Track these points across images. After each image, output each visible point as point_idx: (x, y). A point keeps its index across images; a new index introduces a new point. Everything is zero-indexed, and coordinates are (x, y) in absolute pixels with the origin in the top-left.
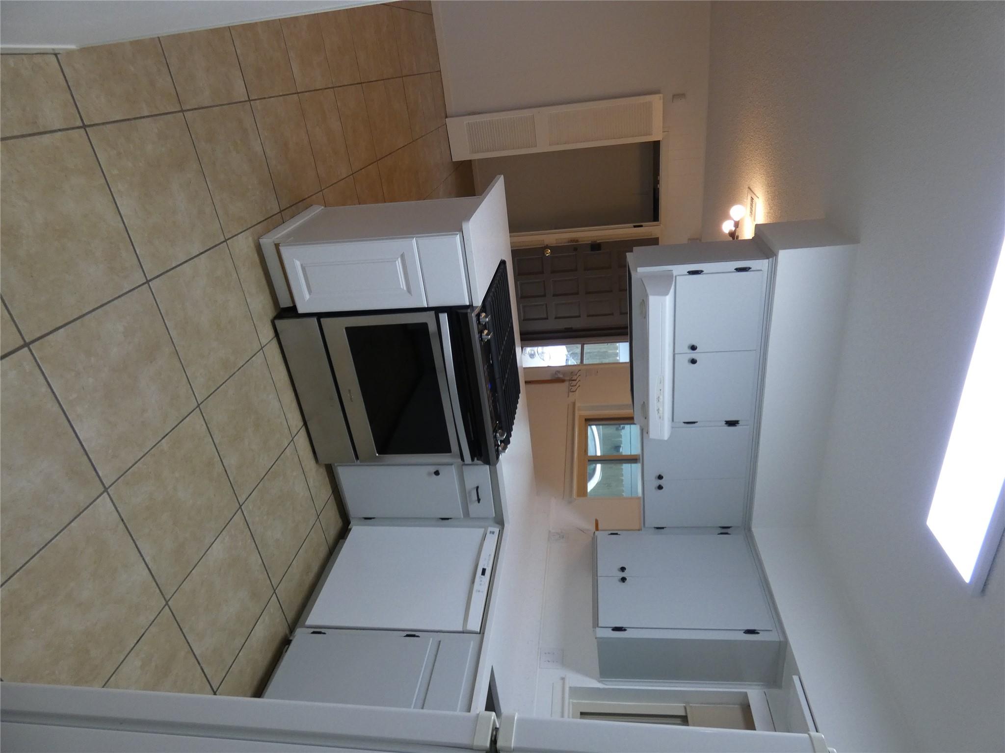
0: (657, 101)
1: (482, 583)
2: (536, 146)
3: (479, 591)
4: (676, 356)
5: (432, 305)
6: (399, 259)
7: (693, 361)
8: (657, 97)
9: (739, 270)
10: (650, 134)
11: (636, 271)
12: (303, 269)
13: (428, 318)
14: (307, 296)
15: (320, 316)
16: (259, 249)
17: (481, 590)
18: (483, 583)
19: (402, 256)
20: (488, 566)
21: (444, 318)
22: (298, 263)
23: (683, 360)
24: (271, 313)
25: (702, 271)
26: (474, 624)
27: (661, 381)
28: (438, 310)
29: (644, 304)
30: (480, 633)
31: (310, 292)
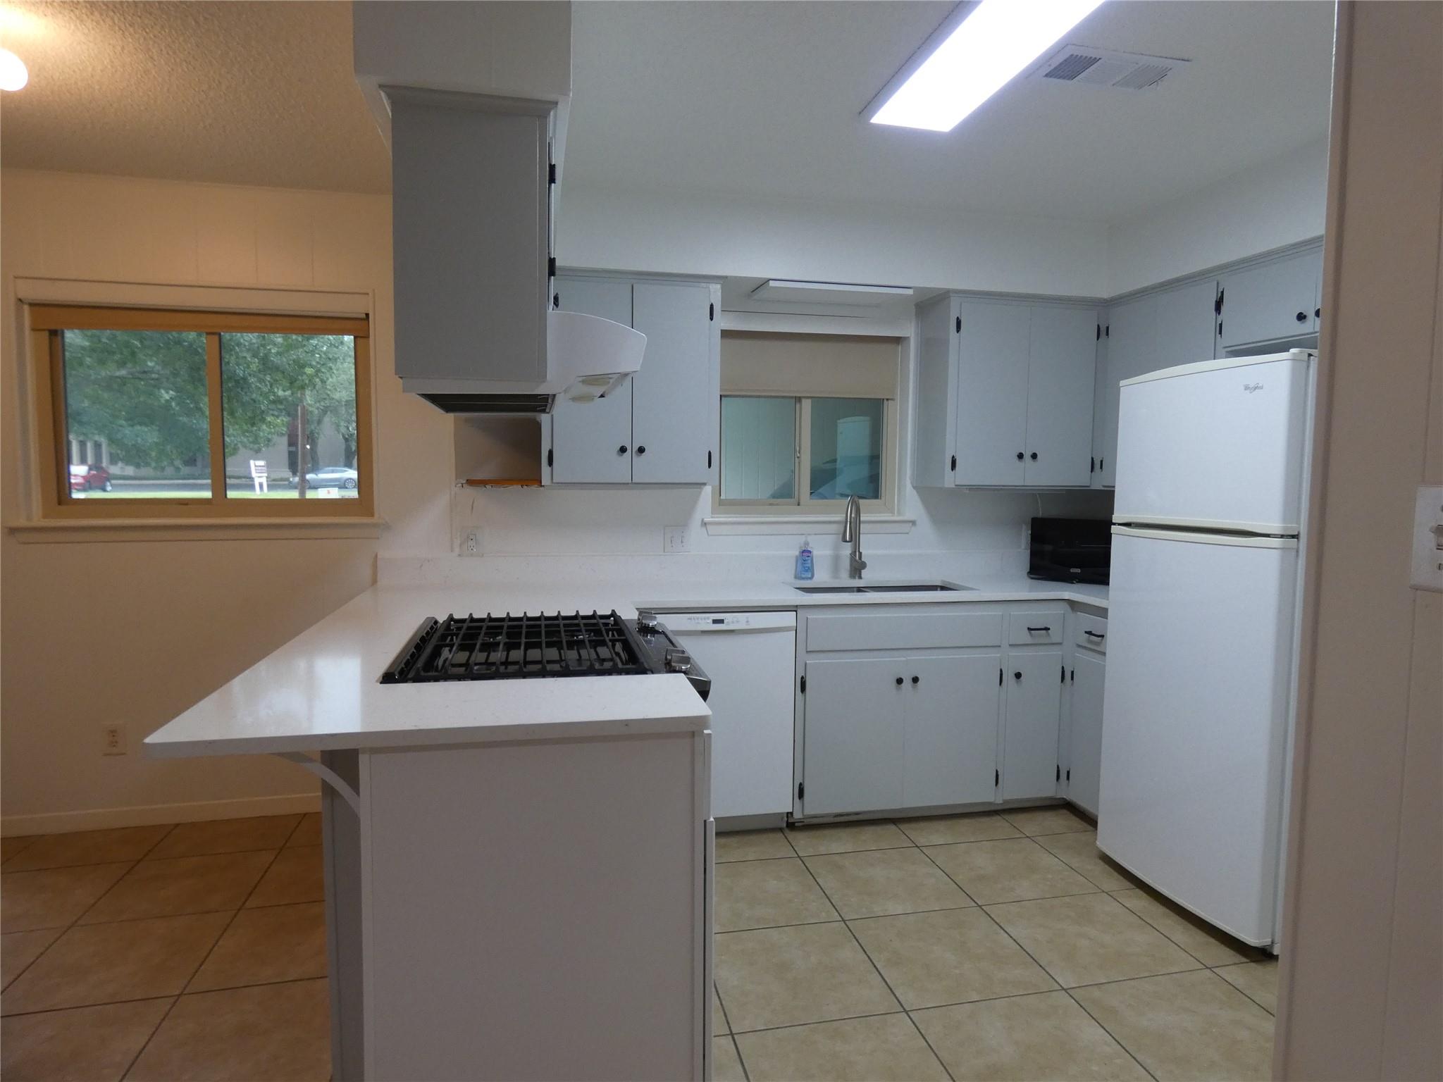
1: (733, 622)
3: (747, 622)
17: (746, 620)
18: (735, 620)
20: (708, 618)
26: (788, 619)
30: (796, 611)
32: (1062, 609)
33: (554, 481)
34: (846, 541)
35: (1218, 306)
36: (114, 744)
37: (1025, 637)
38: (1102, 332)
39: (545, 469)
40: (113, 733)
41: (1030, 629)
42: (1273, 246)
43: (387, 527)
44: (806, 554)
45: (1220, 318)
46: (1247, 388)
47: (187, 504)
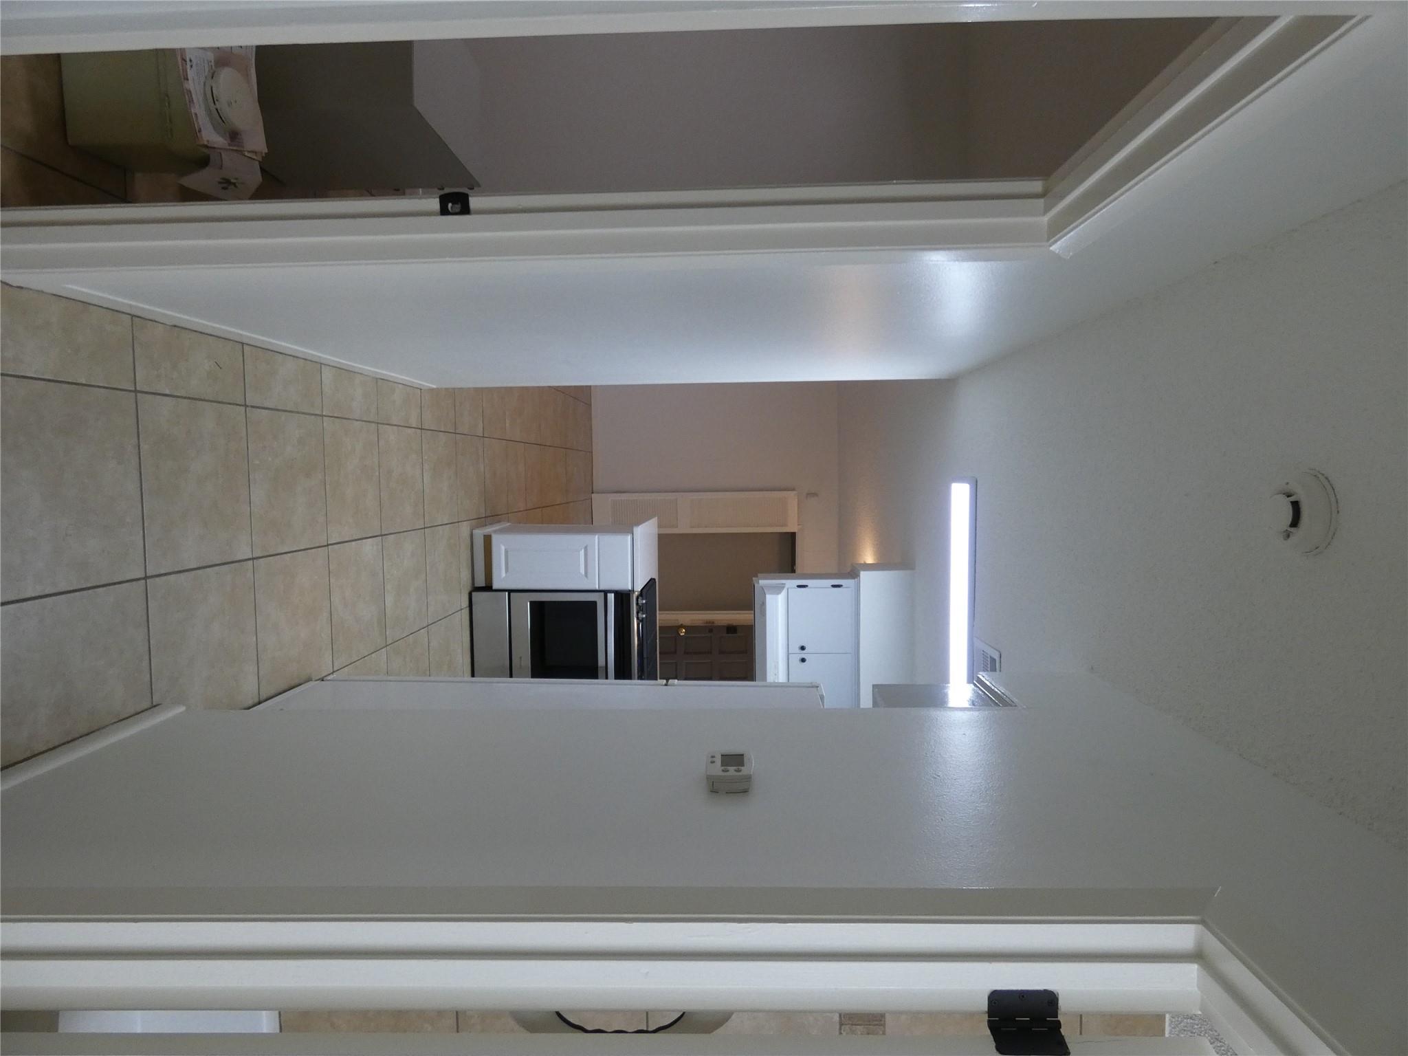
0: (792, 499)
2: (677, 527)
4: (790, 656)
5: (602, 588)
6: (583, 550)
7: (803, 660)
8: (792, 494)
9: (834, 586)
10: (785, 525)
11: (758, 583)
12: (506, 552)
13: (598, 598)
14: (504, 575)
15: (510, 591)
16: (472, 536)
19: (586, 548)
21: (611, 597)
22: (503, 548)
23: (795, 659)
24: (468, 588)
25: (807, 586)
27: (776, 667)
28: (606, 592)
29: (764, 604)
31: (506, 573)
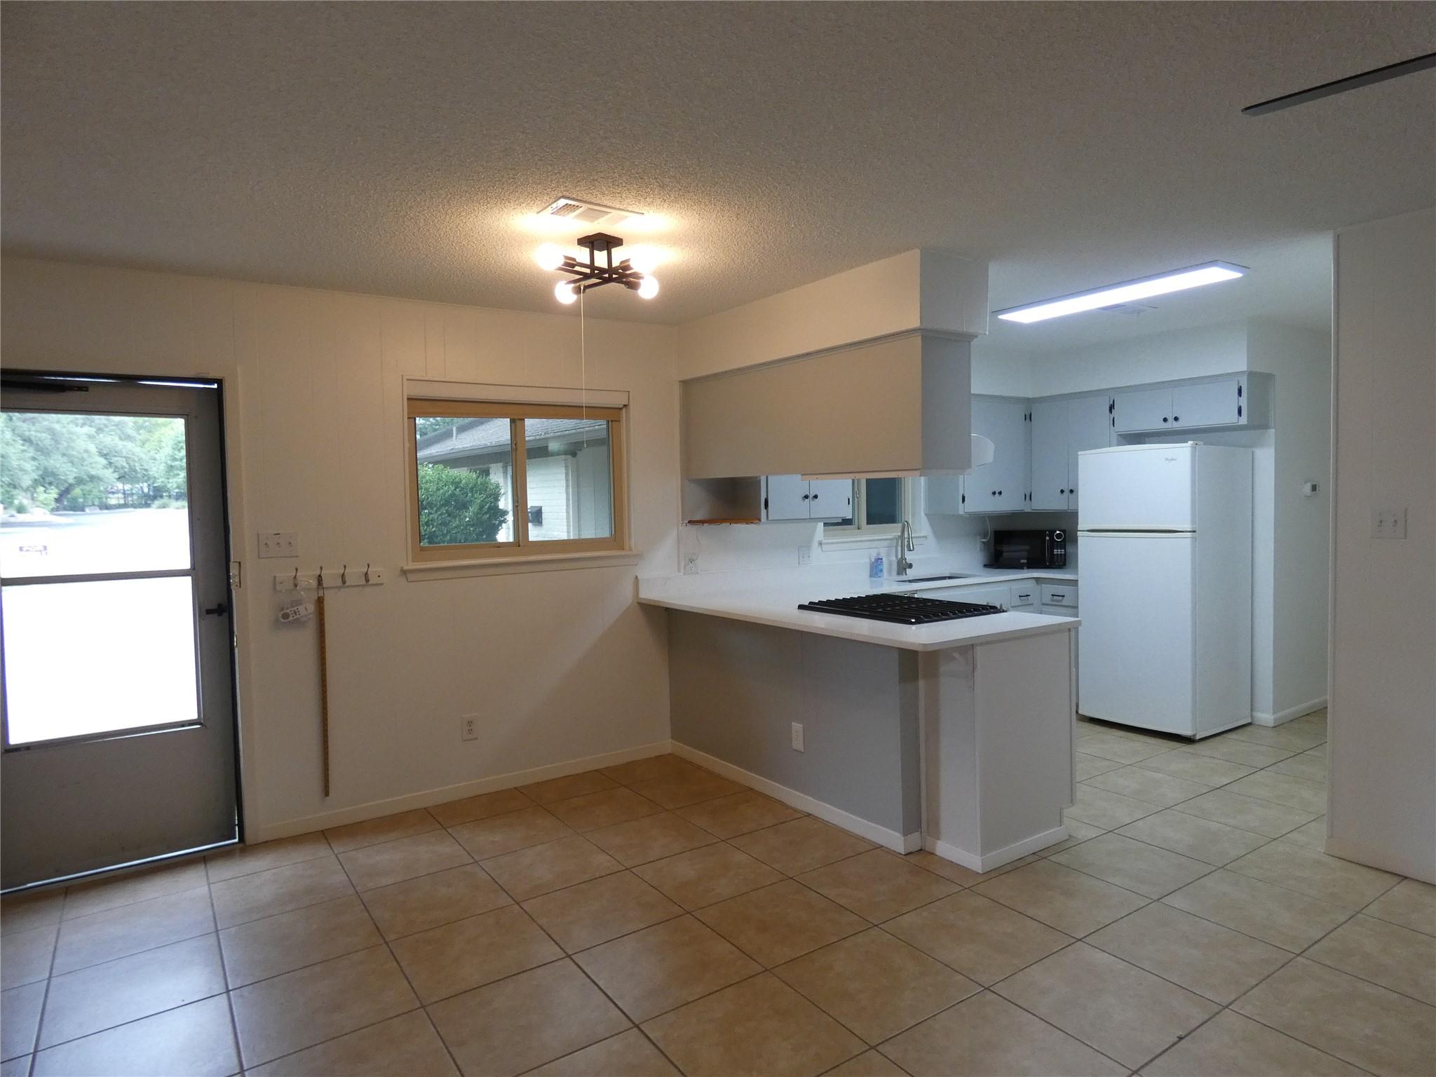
32: (1032, 584)
33: (770, 518)
34: (911, 551)
35: (1112, 408)
36: (470, 731)
37: (1017, 601)
38: (1029, 417)
39: (763, 511)
40: (470, 723)
41: (1020, 596)
42: (1147, 381)
43: (639, 556)
44: (879, 560)
45: (1112, 416)
46: (1167, 459)
47: (499, 547)
